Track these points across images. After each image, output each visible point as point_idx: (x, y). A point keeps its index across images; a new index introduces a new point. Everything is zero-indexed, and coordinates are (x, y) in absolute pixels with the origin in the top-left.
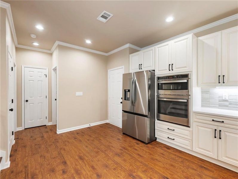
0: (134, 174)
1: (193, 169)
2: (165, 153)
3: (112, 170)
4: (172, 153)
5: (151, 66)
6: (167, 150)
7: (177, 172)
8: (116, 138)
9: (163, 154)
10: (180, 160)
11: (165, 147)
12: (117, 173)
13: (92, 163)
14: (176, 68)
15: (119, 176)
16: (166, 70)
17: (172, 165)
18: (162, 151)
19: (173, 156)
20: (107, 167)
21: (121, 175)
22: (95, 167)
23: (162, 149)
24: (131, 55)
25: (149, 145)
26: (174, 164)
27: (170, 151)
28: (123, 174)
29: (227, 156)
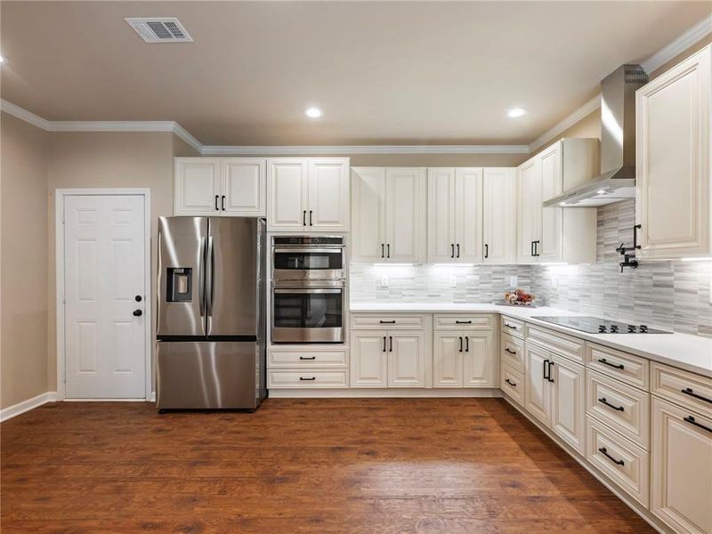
0: (278, 474)
1: (363, 417)
2: (304, 413)
3: (218, 496)
4: (316, 409)
5: (254, 207)
6: (303, 406)
7: (345, 432)
8: (149, 430)
9: (302, 416)
10: (337, 412)
11: (295, 403)
12: (236, 495)
13: (133, 520)
14: (320, 222)
15: (249, 495)
16: (296, 222)
17: (331, 427)
18: (296, 413)
19: (322, 412)
20: (194, 500)
21: (251, 493)
22: (157, 521)
23: (294, 409)
24: (179, 161)
25: (259, 413)
26: (331, 423)
27: (309, 406)
28: (254, 488)
29: (400, 376)
